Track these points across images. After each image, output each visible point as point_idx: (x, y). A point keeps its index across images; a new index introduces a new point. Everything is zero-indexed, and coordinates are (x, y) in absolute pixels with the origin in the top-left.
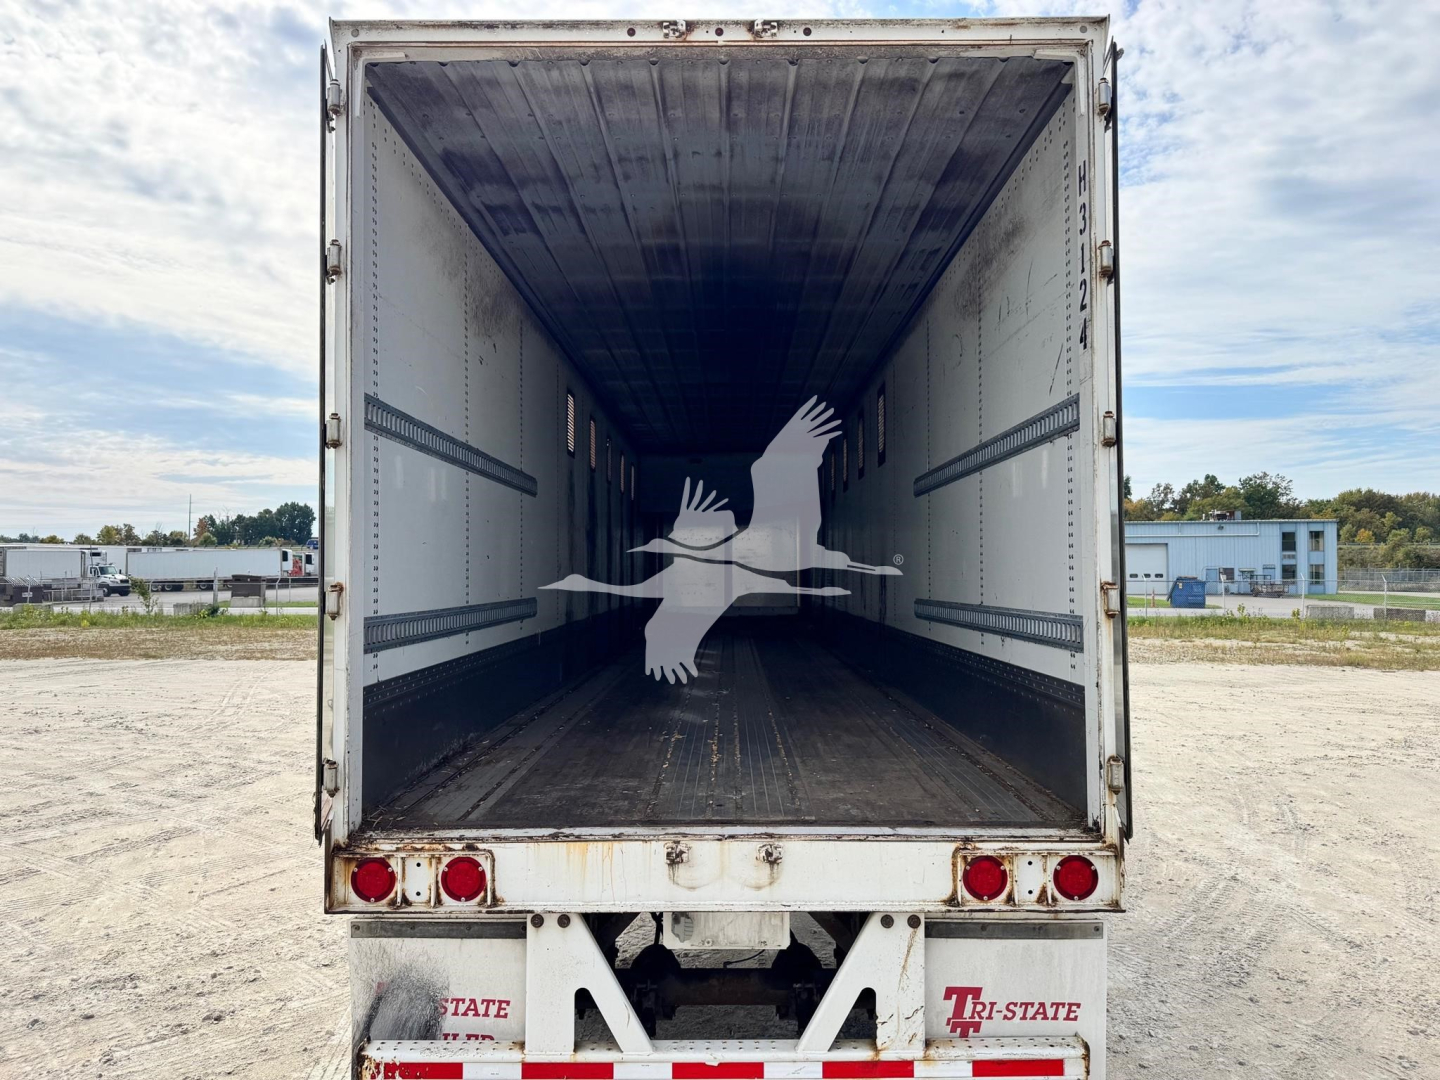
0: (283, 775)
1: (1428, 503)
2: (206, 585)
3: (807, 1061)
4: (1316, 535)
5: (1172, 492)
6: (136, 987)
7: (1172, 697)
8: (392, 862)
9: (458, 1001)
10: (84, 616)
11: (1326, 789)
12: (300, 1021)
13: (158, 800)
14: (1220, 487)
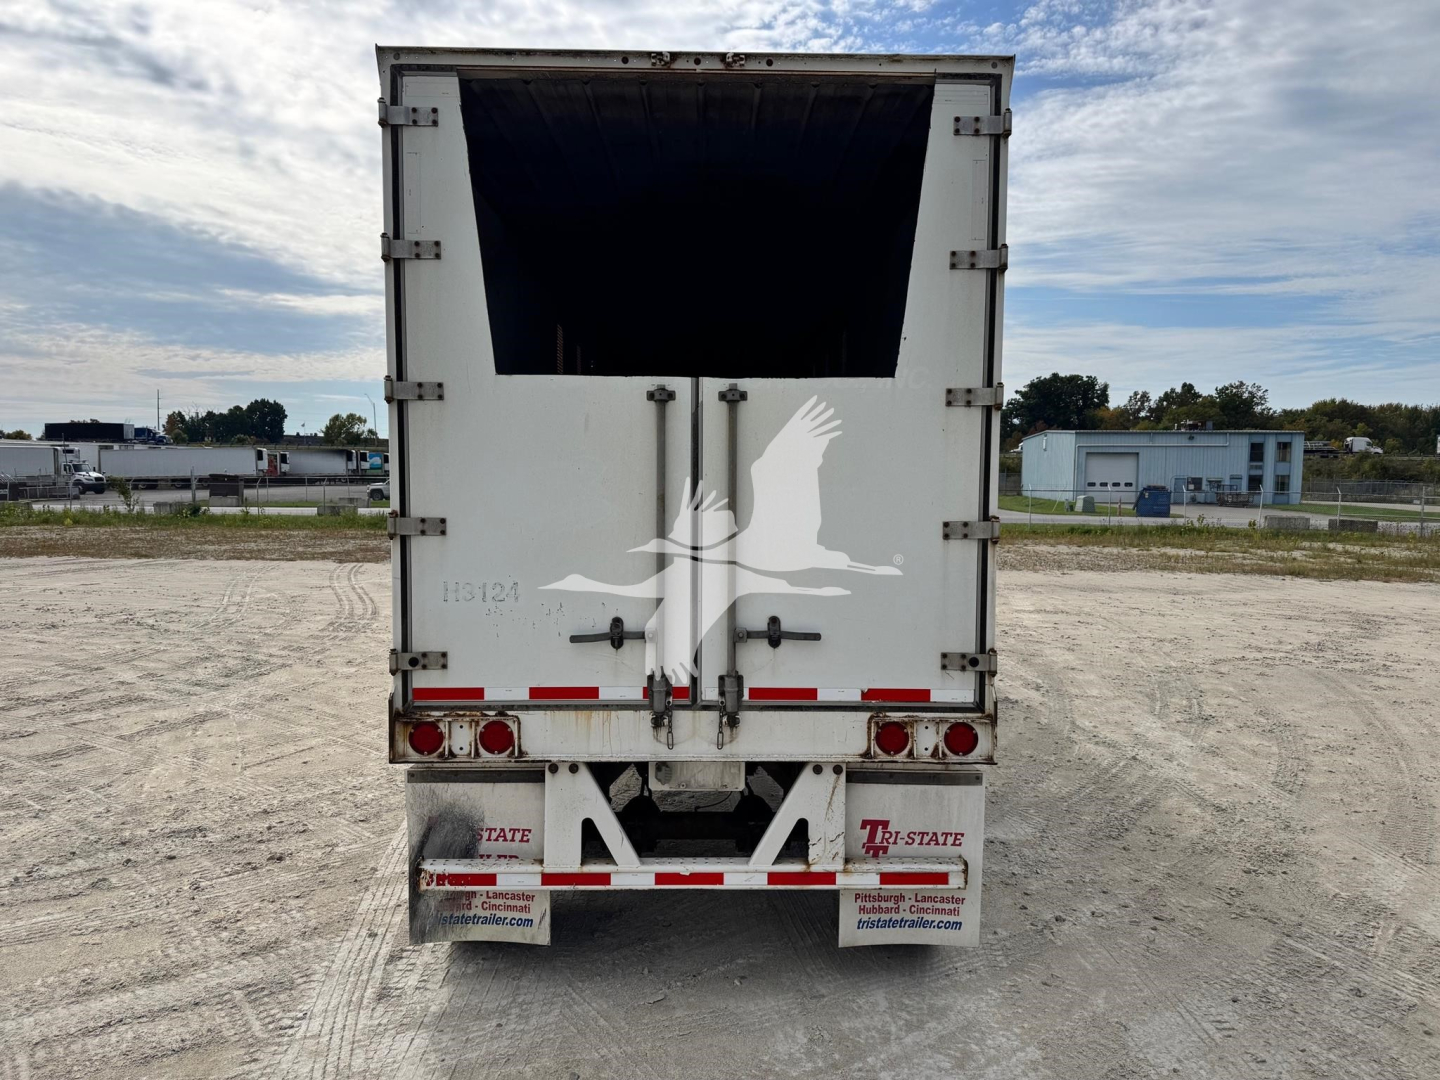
0: (295, 667)
1: (1400, 415)
2: (184, 483)
3: (756, 872)
4: (1284, 447)
5: (1148, 400)
6: (205, 836)
7: (1117, 603)
8: (441, 725)
9: (491, 830)
10: (66, 513)
11: (1235, 685)
12: (347, 861)
13: (185, 688)
14: (1198, 396)
